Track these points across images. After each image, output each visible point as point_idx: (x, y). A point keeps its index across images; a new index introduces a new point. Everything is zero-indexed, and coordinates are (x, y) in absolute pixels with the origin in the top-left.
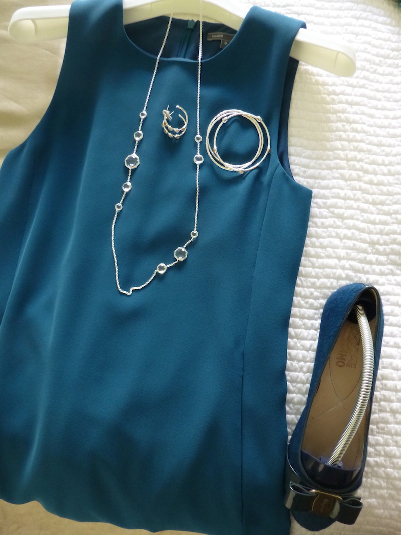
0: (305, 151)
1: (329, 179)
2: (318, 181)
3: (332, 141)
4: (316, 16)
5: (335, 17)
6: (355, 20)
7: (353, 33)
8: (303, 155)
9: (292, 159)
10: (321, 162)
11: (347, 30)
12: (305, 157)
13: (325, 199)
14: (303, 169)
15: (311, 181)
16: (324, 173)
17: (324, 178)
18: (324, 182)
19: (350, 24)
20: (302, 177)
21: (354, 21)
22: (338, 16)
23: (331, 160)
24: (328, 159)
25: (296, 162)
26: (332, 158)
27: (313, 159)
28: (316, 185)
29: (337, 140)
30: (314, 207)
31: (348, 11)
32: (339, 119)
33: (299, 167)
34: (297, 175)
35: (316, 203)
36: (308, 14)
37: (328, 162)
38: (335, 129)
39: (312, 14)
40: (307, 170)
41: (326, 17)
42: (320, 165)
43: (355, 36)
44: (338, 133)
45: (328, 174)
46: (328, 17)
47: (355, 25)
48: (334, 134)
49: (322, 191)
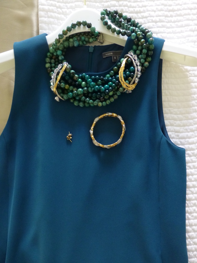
0: (175, 122)
1: (193, 138)
2: (187, 140)
3: (191, 113)
4: (168, 33)
5: (180, 33)
6: (192, 32)
7: (192, 41)
8: (175, 125)
9: (168, 128)
10: (187, 127)
11: (188, 40)
12: (176, 126)
13: (193, 150)
14: (177, 134)
15: (183, 141)
16: (190, 134)
17: (190, 138)
18: (190, 140)
19: (189, 36)
20: (177, 139)
22: (182, 32)
24: (191, 125)
25: (171, 130)
26: (193, 124)
27: (181, 126)
28: (186, 143)
29: (194, 112)
30: (187, 157)
31: (187, 27)
32: (193, 99)
33: (173, 133)
34: (173, 138)
35: (188, 154)
36: (163, 33)
37: (191, 127)
38: (192, 105)
39: (165, 33)
40: (179, 134)
41: (174, 33)
42: (187, 130)
43: (193, 43)
44: (194, 108)
45: (192, 135)
47: (193, 36)
48: (191, 108)
49: (191, 146)
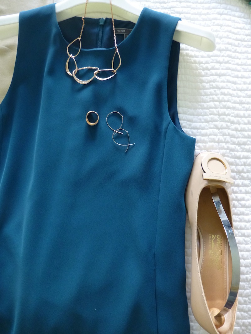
0: (189, 110)
1: (207, 129)
2: (199, 130)
3: (208, 102)
4: (192, 14)
5: (205, 14)
6: (220, 15)
7: (218, 25)
8: (188, 113)
9: (180, 116)
10: (201, 117)
11: (214, 23)
12: (190, 115)
13: (205, 143)
14: (189, 123)
15: (195, 131)
16: (203, 125)
17: (203, 129)
18: (203, 132)
19: (216, 19)
20: (188, 128)
21: (218, 16)
22: (208, 14)
23: (208, 116)
24: (206, 114)
25: (184, 118)
26: (208, 114)
27: (195, 115)
28: (198, 133)
29: (211, 101)
30: (197, 149)
31: (214, 9)
32: (212, 87)
33: (185, 122)
34: (185, 127)
35: (199, 146)
36: (187, 13)
37: (205, 117)
38: (209, 93)
39: (189, 13)
40: (191, 123)
41: (199, 15)
42: (200, 119)
43: (220, 27)
44: (211, 96)
45: (206, 125)
46: (200, 14)
47: (220, 20)
48: (208, 97)
49: (203, 138)
